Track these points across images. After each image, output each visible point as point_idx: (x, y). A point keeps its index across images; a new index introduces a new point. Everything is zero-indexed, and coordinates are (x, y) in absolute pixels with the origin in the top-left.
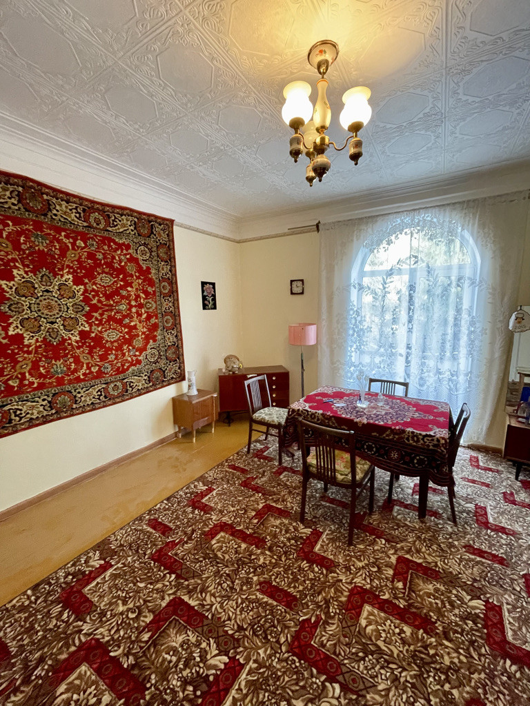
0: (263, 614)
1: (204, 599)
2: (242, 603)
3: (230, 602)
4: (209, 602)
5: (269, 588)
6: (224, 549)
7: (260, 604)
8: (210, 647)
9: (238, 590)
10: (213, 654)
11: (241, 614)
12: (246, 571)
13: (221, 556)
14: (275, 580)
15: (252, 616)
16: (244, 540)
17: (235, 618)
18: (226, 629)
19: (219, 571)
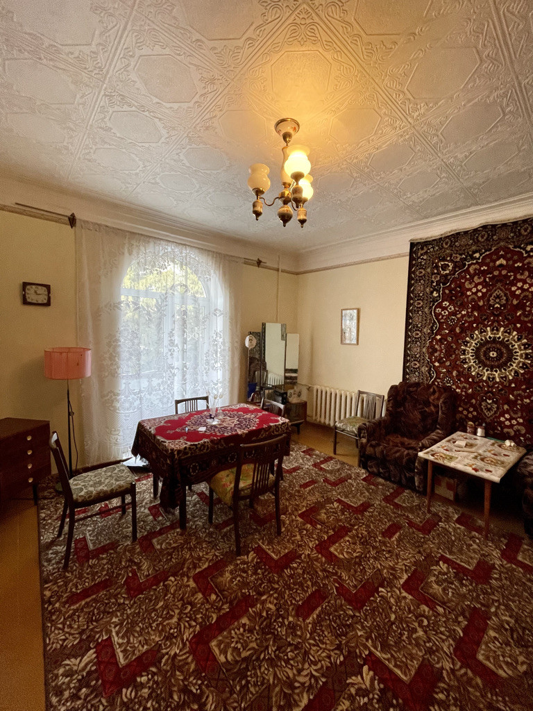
0: (328, 622)
1: (303, 684)
2: (315, 640)
3: (312, 652)
4: (307, 678)
5: (304, 610)
6: (239, 646)
7: (318, 623)
8: (356, 684)
9: (300, 640)
10: (362, 682)
11: (326, 644)
12: (279, 627)
13: (249, 652)
14: (298, 601)
15: (329, 633)
16: (238, 618)
17: (329, 650)
18: (338, 662)
19: (271, 660)
